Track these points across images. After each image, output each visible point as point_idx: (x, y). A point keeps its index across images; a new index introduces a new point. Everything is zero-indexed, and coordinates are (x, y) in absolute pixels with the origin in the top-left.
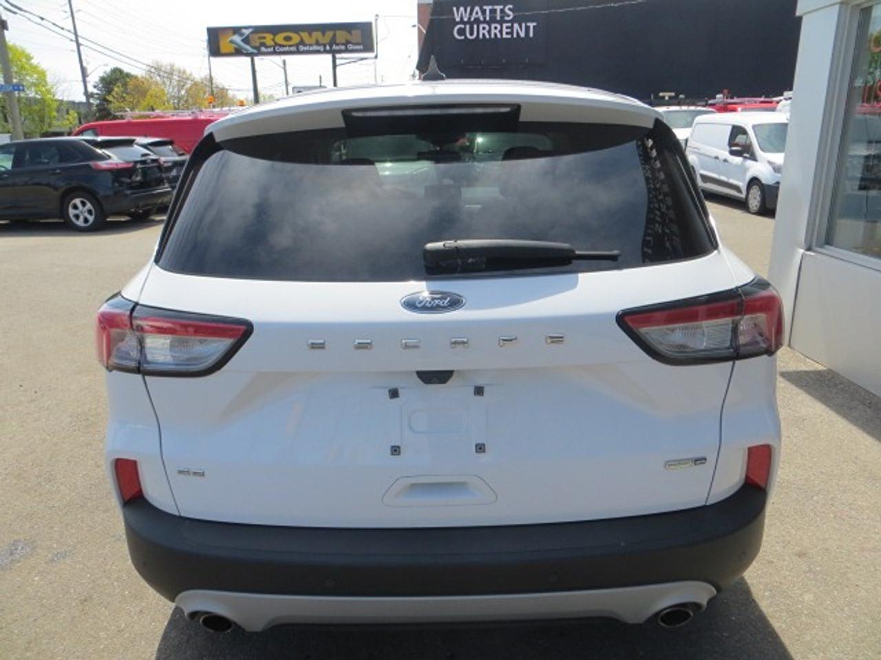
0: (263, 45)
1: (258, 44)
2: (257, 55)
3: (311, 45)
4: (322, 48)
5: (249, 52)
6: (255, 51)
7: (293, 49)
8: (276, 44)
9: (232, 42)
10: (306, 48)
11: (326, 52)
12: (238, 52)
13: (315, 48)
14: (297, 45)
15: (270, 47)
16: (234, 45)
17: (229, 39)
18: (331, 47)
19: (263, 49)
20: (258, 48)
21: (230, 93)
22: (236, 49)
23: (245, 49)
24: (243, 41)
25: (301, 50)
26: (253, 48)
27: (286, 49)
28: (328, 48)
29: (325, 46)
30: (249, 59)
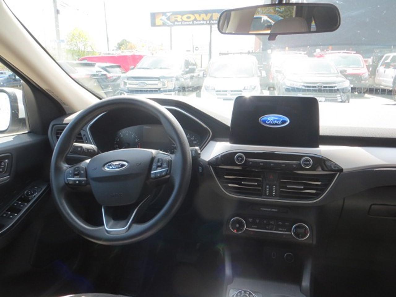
0: (176, 21)
1: (174, 21)
2: (173, 26)
3: (200, 21)
4: (205, 22)
5: (170, 24)
6: (172, 24)
7: (191, 23)
8: (183, 20)
9: (161, 19)
10: (197, 23)
11: (207, 24)
12: (164, 25)
13: (202, 22)
14: (193, 21)
15: (180, 22)
16: (163, 21)
18: (210, 22)
19: (176, 23)
20: (174, 23)
22: (163, 23)
23: (168, 23)
24: (167, 19)
25: (195, 23)
26: (171, 22)
27: (188, 23)
28: (208, 22)
29: (207, 21)
30: (169, 28)
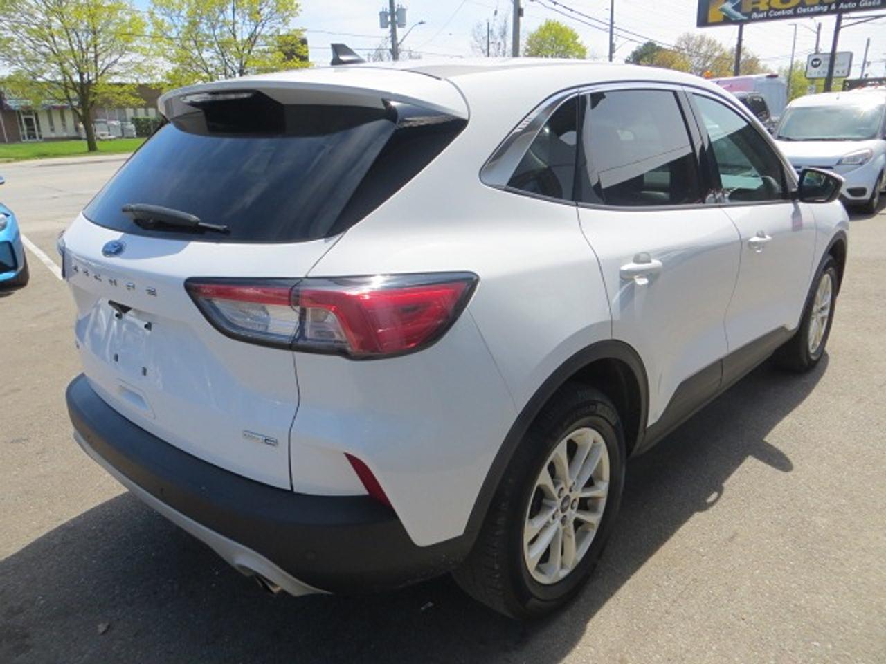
0: (756, 10)
1: (749, 10)
2: (747, 22)
3: (812, 6)
4: (825, 9)
5: (739, 19)
6: (745, 18)
7: (791, 12)
8: (771, 8)
9: (722, 10)
10: (804, 11)
11: (829, 12)
12: (727, 20)
13: (817, 9)
14: (795, 8)
15: (763, 12)
16: (724, 14)
17: (721, 7)
18: (838, 5)
19: (755, 15)
20: (749, 15)
21: (761, 64)
22: (725, 17)
23: (735, 17)
24: (733, 8)
25: (799, 12)
26: (744, 14)
27: (783, 13)
28: (833, 7)
29: (830, 5)
30: (737, 27)
